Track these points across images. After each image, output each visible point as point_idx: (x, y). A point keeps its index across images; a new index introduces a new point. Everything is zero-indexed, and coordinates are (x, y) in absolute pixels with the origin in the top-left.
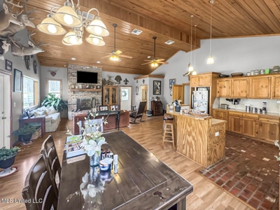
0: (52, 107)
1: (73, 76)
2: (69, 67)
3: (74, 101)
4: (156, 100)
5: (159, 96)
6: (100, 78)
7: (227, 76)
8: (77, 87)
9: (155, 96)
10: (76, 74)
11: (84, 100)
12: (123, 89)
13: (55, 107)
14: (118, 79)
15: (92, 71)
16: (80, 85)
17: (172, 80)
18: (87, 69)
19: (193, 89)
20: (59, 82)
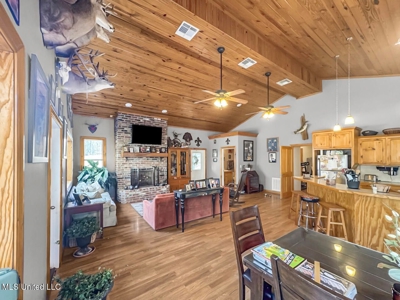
0: (96, 183)
1: (126, 132)
2: (119, 117)
3: (128, 172)
4: (249, 169)
5: (251, 163)
6: (165, 137)
7: (375, 133)
8: (132, 151)
9: (246, 163)
10: (129, 130)
11: (143, 171)
12: (194, 153)
13: (100, 183)
14: (188, 137)
15: (153, 125)
16: (136, 148)
17: (273, 139)
18: (145, 120)
19: (318, 153)
20: (100, 142)
